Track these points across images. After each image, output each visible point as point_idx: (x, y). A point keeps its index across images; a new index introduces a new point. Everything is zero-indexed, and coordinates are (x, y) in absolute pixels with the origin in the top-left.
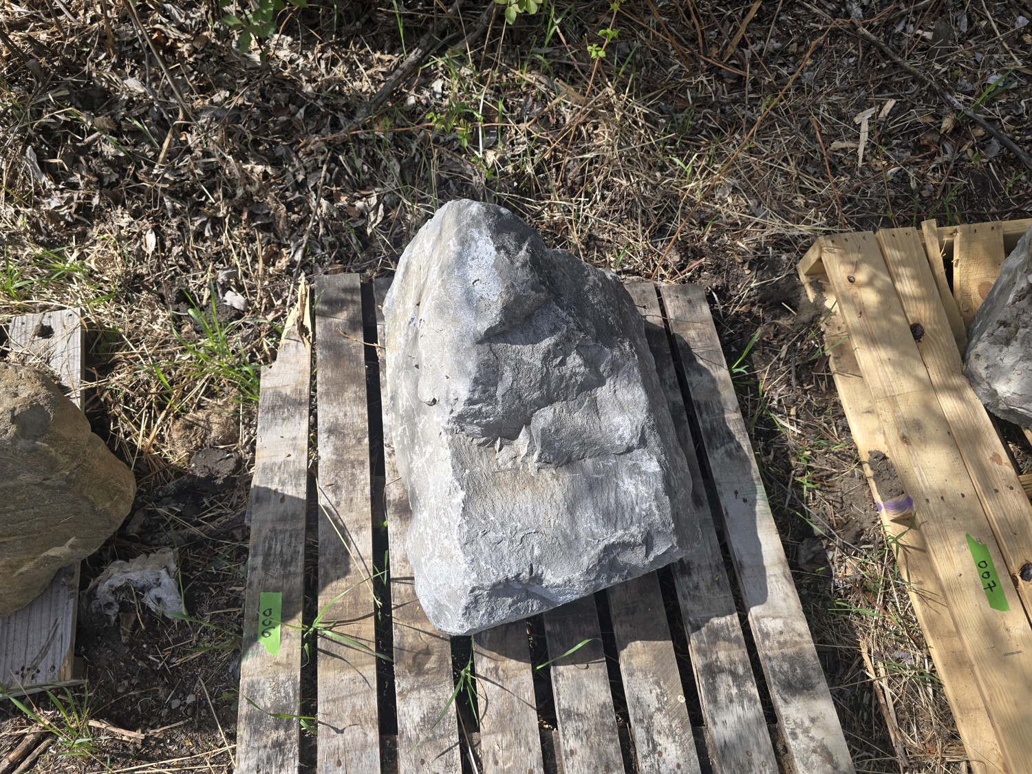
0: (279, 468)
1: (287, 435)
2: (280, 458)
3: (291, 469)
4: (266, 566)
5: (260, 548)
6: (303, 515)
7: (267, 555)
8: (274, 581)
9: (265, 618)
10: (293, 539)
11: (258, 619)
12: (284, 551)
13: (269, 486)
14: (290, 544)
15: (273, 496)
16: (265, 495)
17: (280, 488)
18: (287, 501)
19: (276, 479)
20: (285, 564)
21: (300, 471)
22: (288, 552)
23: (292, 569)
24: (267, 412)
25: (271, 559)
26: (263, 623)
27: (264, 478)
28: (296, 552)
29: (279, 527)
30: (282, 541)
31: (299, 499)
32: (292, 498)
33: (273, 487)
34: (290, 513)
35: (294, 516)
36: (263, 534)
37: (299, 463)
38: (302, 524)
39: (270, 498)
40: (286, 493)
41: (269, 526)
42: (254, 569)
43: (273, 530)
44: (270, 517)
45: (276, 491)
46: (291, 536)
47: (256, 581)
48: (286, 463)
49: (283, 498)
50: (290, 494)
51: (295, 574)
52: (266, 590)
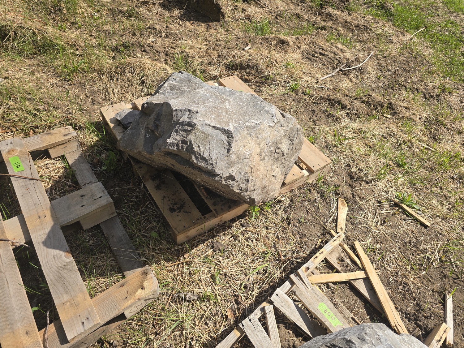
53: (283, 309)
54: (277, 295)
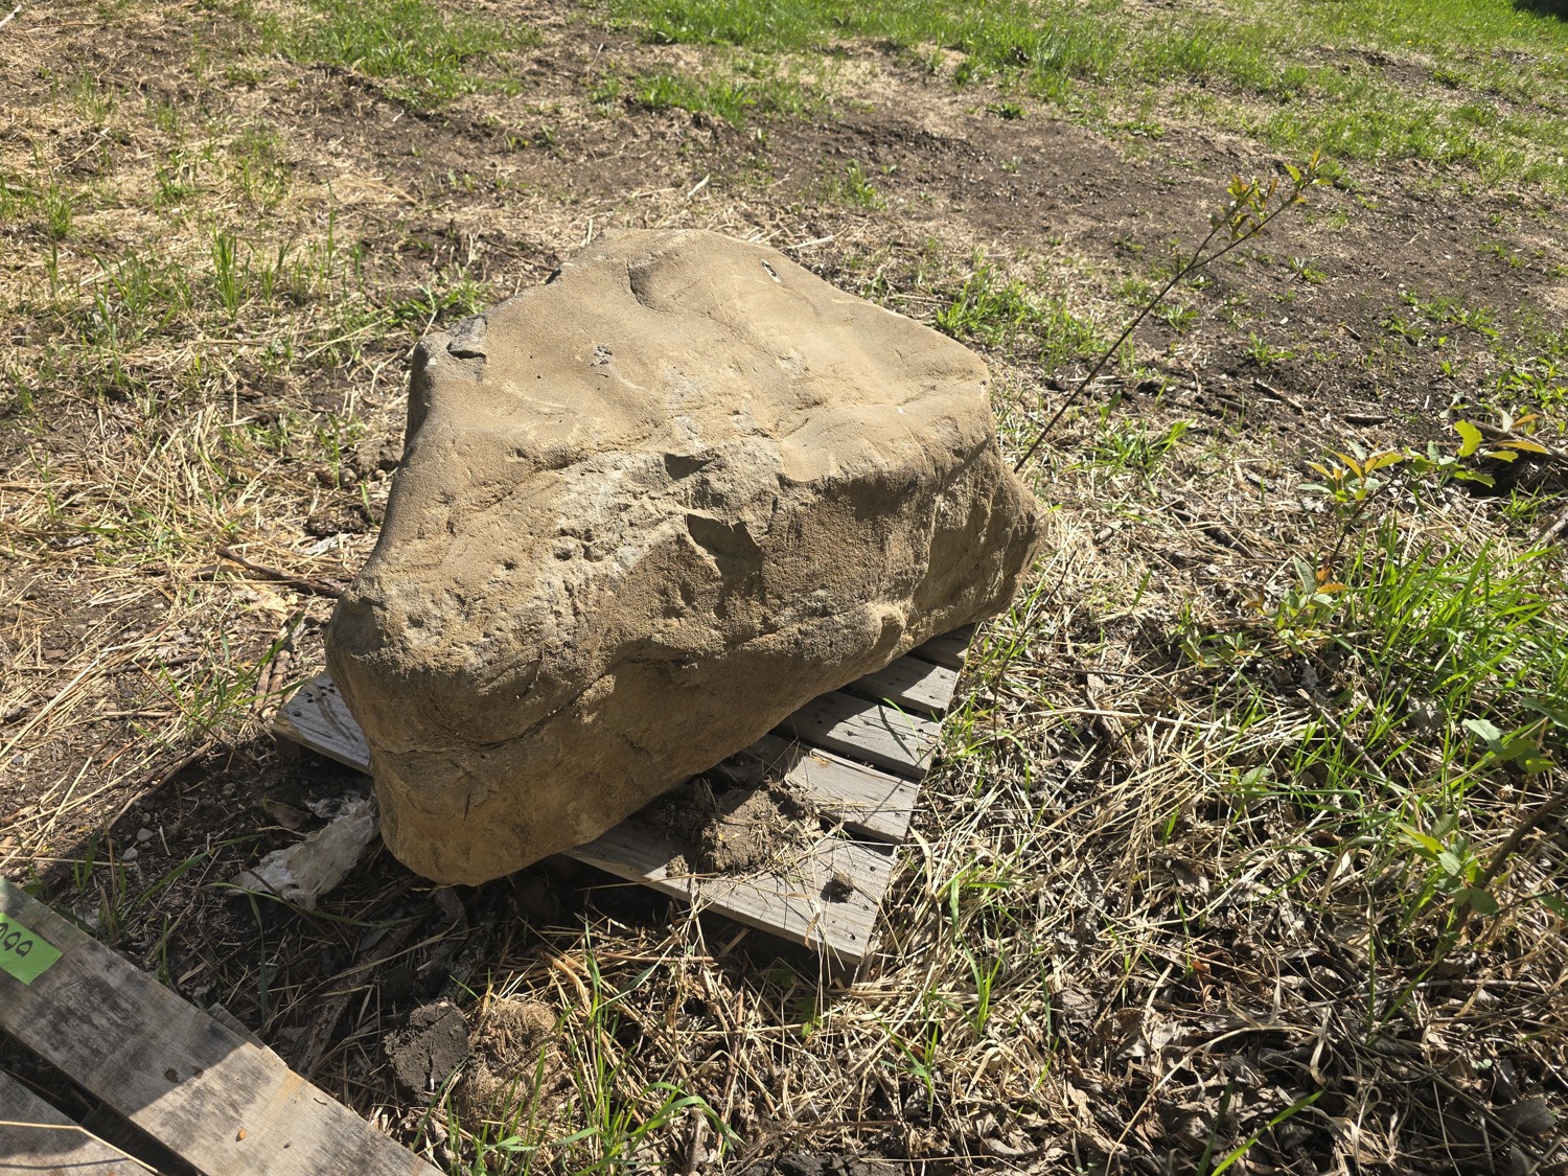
0: (233, 1105)
1: (283, 1157)
2: (250, 1117)
3: (210, 1125)
4: (95, 986)
5: (132, 992)
6: (107, 1097)
7: (108, 996)
8: (57, 984)
9: (22, 940)
10: (85, 1052)
11: (33, 930)
12: (85, 1028)
13: (218, 1067)
14: (85, 1042)
15: (195, 1063)
16: (209, 1048)
17: (197, 1083)
18: (161, 1081)
19: (217, 1086)
20: (65, 1015)
21: (191, 1139)
22: (74, 1030)
23: (42, 1022)
24: (363, 1146)
25: (96, 999)
26: (18, 935)
27: (240, 1065)
28: (63, 1045)
29: (131, 1043)
30: (104, 1034)
31: (143, 1105)
32: (159, 1094)
33: (208, 1073)
34: (136, 1074)
35: (123, 1078)
36: (149, 1011)
37: (207, 1149)
38: (94, 1083)
39: (197, 1056)
40: (178, 1089)
41: (151, 1024)
42: (110, 965)
43: (136, 1030)
44: (165, 1036)
45: (198, 1072)
46: (96, 1052)
47: (90, 958)
48: (232, 1121)
49: (173, 1078)
50: (169, 1096)
51: (29, 1022)
52: (59, 964)
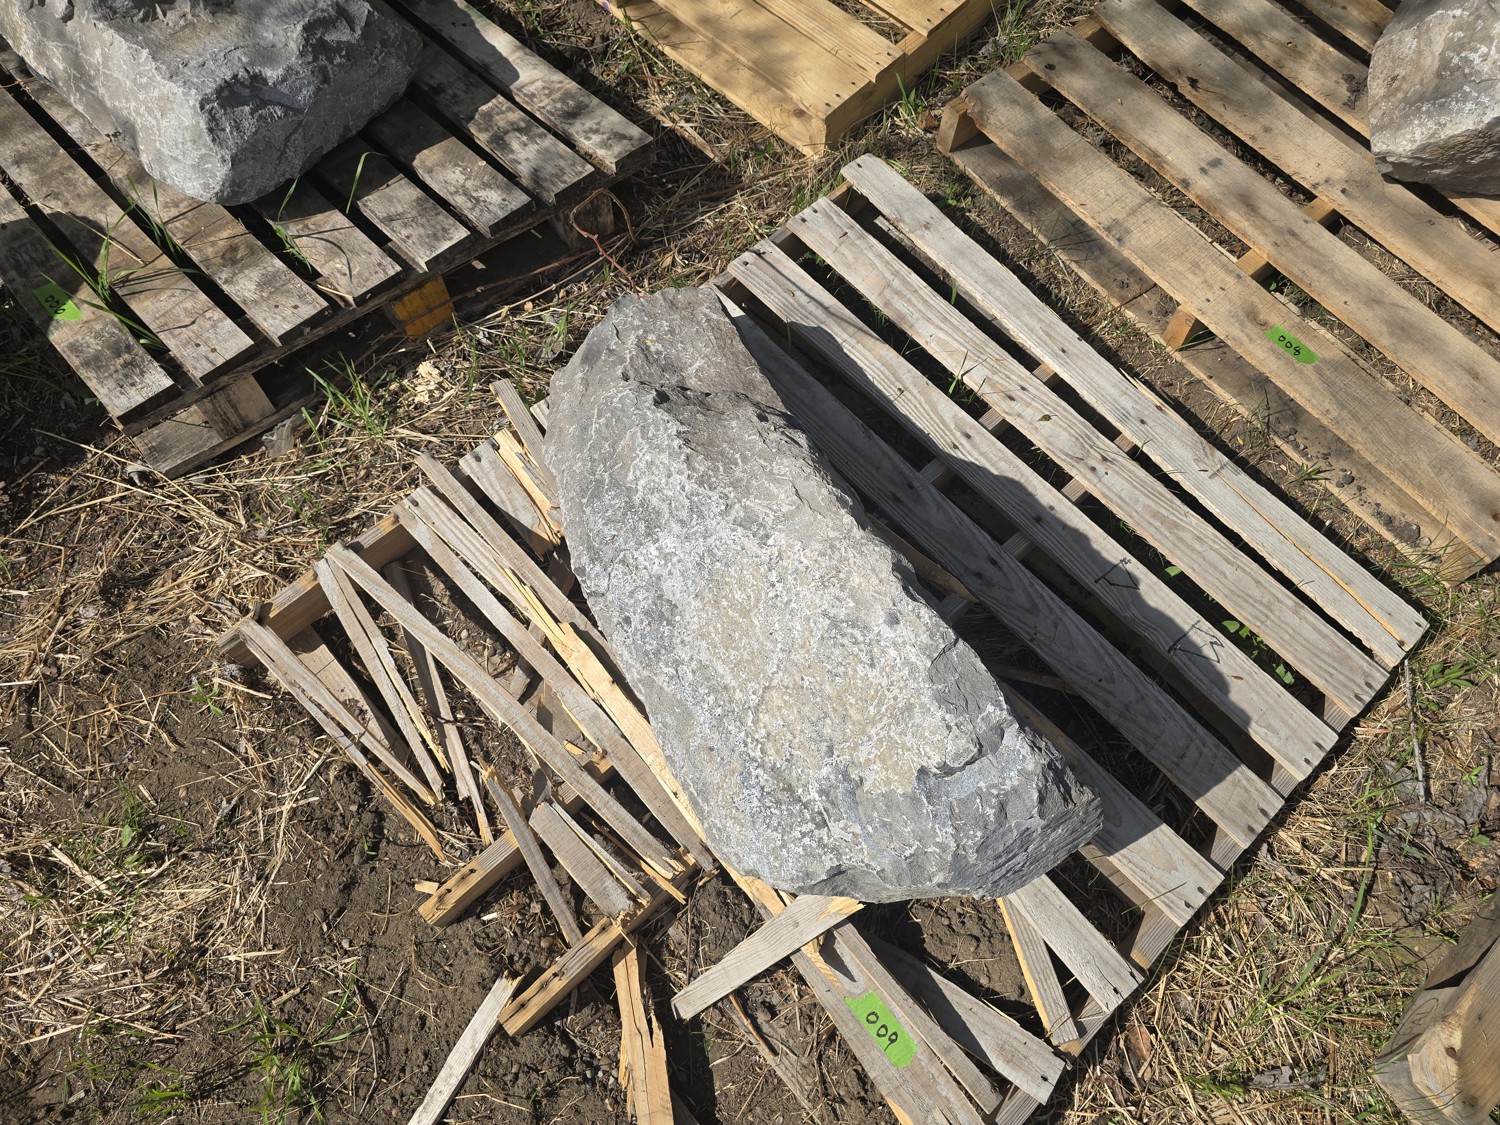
53: (1019, 1036)
54: (1045, 1079)
